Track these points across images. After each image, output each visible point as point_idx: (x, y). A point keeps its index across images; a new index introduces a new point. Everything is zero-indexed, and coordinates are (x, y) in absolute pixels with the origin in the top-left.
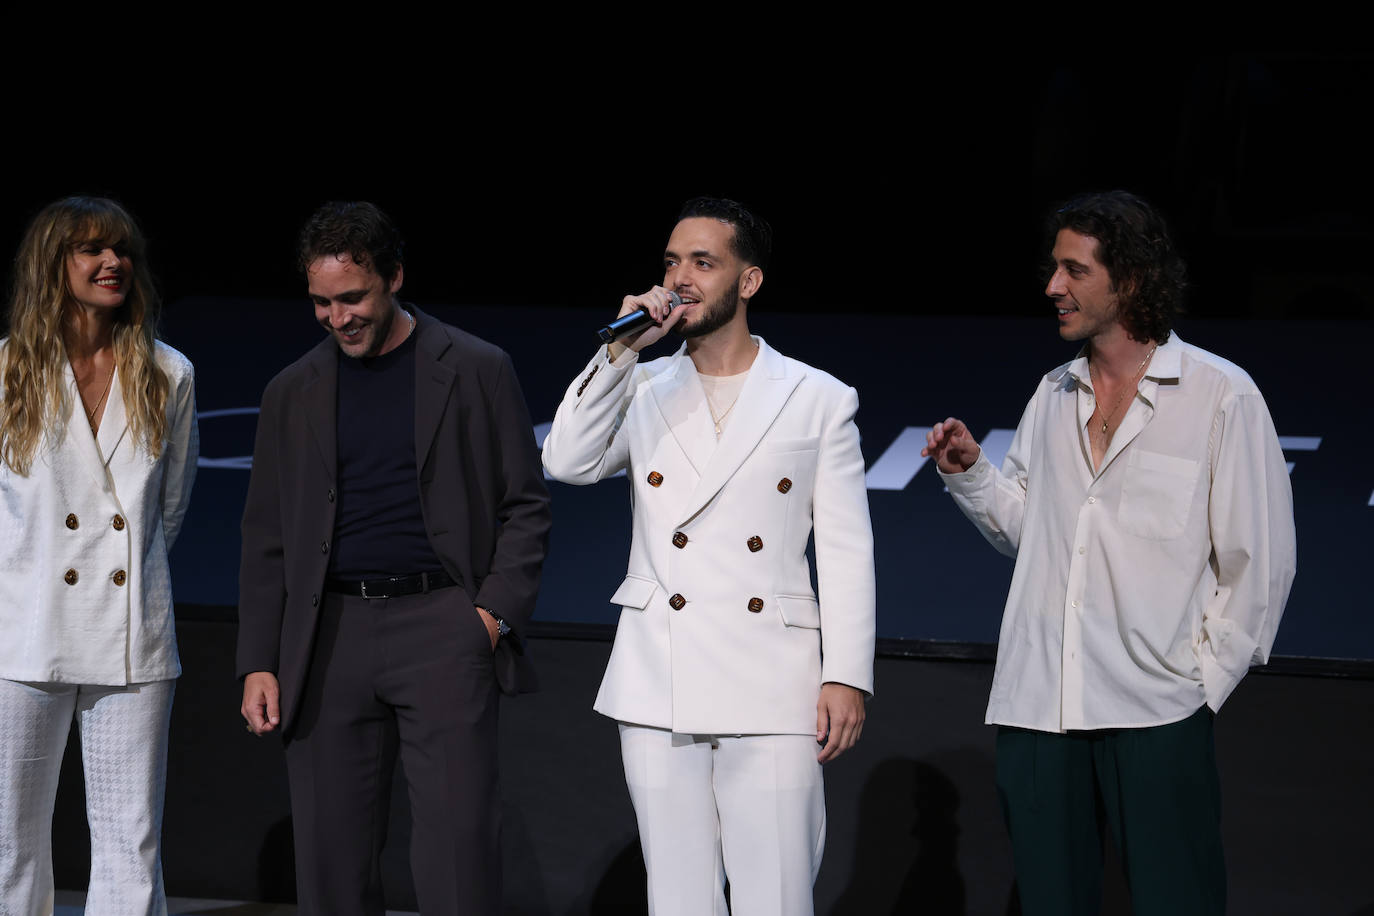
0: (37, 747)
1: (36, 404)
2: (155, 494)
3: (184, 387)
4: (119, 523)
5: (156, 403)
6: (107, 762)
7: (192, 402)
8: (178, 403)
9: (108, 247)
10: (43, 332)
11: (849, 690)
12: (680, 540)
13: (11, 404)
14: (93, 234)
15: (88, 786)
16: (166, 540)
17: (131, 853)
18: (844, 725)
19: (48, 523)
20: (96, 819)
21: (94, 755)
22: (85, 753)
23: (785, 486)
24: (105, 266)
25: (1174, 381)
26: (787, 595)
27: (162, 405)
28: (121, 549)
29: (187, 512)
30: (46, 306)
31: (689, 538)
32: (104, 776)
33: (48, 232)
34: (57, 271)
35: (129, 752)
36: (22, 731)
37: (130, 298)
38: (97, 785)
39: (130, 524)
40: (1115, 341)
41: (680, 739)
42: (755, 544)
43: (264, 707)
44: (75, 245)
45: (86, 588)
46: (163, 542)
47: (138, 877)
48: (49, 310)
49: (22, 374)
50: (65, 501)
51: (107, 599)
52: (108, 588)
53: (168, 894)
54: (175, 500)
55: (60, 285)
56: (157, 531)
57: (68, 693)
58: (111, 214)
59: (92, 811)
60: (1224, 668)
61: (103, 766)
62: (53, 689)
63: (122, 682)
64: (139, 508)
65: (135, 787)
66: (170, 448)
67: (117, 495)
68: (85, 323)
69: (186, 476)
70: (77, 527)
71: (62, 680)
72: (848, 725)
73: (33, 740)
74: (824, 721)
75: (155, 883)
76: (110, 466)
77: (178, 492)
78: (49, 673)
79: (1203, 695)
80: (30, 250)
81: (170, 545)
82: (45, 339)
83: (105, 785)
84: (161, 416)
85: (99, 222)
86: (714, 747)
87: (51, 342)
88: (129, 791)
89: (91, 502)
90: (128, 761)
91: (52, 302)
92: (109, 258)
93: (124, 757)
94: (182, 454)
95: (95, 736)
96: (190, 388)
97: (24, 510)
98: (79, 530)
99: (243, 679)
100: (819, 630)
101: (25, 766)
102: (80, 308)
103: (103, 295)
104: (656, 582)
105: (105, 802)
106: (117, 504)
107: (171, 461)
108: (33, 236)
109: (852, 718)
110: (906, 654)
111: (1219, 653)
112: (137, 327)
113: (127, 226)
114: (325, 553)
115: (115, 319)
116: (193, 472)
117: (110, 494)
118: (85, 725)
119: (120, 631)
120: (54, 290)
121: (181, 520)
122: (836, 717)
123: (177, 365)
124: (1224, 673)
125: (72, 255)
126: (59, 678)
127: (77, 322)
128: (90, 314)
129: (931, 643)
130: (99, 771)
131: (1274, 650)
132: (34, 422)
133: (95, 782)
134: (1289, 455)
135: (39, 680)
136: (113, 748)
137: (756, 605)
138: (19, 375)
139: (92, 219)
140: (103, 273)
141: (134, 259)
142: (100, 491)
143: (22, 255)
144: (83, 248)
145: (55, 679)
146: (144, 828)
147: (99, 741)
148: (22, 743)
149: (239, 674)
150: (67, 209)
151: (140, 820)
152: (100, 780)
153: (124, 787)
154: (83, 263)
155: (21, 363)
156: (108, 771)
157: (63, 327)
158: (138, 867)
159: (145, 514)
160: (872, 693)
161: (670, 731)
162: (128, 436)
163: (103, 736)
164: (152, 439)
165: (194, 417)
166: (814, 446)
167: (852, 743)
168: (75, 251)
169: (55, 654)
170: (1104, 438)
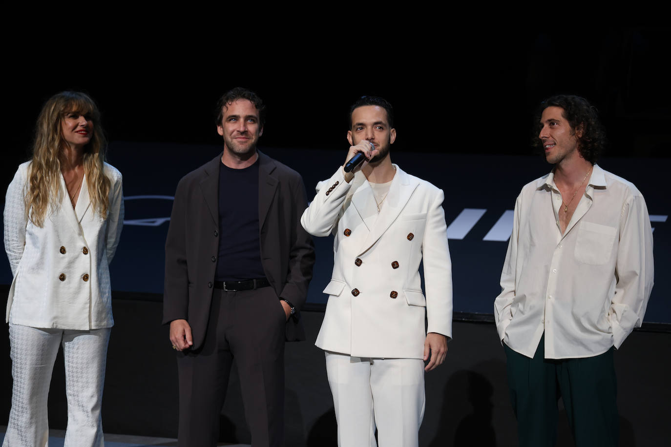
0: (42, 359)
1: (46, 192)
2: (103, 236)
3: (117, 185)
4: (85, 251)
5: (104, 192)
6: (77, 368)
7: (121, 192)
8: (114, 193)
9: (81, 115)
10: (50, 157)
11: (441, 337)
12: (358, 262)
13: (33, 192)
14: (74, 109)
15: (67, 379)
16: (108, 259)
17: (87, 412)
18: (438, 353)
19: (51, 251)
20: (71, 395)
21: (71, 364)
22: (66, 363)
23: (410, 237)
24: (79, 124)
25: (603, 188)
26: (409, 290)
27: (107, 193)
28: (87, 264)
29: (118, 246)
30: (52, 144)
31: (363, 262)
32: (75, 374)
33: (53, 108)
34: (57, 127)
35: (87, 363)
36: (35, 352)
37: (92, 140)
38: (71, 379)
39: (91, 252)
40: (575, 162)
41: (354, 360)
42: (395, 265)
43: (184, 337)
44: (66, 114)
45: (69, 283)
46: (107, 261)
47: (90, 424)
48: (53, 146)
49: (39, 177)
50: (59, 240)
51: (79, 288)
52: (80, 283)
53: (104, 432)
54: (112, 240)
55: (58, 133)
56: (104, 256)
57: (58, 334)
58: (84, 100)
59: (69, 391)
60: (622, 327)
61: (75, 370)
62: (51, 331)
63: (87, 328)
64: (95, 243)
65: (90, 380)
66: (110, 215)
67: (85, 237)
68: (70, 154)
69: (118, 228)
70: (65, 253)
71: (58, 327)
72: (440, 353)
73: (40, 356)
74: (427, 351)
75: (98, 427)
76: (81, 223)
77: (114, 236)
78: (51, 324)
79: (612, 341)
80: (44, 117)
81: (110, 261)
82: (51, 160)
83: (75, 379)
84: (107, 199)
85: (78, 103)
86: (371, 364)
87: (53, 161)
88: (87, 382)
89: (72, 241)
90: (87, 367)
91: (55, 141)
92: (82, 121)
93: (85, 366)
94: (116, 218)
95: (71, 355)
96: (120, 185)
97: (39, 245)
98: (67, 254)
99: (169, 323)
100: (426, 307)
101: (36, 369)
102: (68, 145)
103: (79, 139)
104: (345, 283)
105: (75, 387)
106: (85, 242)
107: (111, 221)
108: (45, 110)
109: (442, 350)
110: (464, 319)
111: (621, 320)
112: (97, 155)
113: (91, 106)
114: (214, 262)
115: (85, 150)
116: (121, 226)
117: (81, 237)
118: (66, 349)
119: (86, 303)
120: (55, 136)
121: (115, 250)
122: (434, 350)
123: (114, 174)
124: (622, 330)
125: (64, 118)
126: (57, 326)
127: (66, 151)
128: (73, 148)
129: (476, 314)
130: (73, 372)
131: (644, 320)
132: (45, 200)
133: (71, 377)
134: (653, 224)
135: (46, 327)
136: (80, 361)
137: (394, 295)
138: (37, 177)
139: (74, 102)
140: (79, 128)
141: (94, 121)
142: (76, 236)
143: (40, 119)
144: (69, 115)
145: (55, 327)
146: (94, 400)
147: (73, 358)
148: (35, 357)
149: (165, 321)
150: (62, 97)
151: (92, 396)
152: (73, 377)
153: (84, 380)
154: (69, 123)
155: (39, 172)
156: (77, 372)
157: (60, 154)
158: (90, 419)
159: (98, 247)
160: (452, 337)
161: (349, 355)
162: (91, 209)
163: (75, 355)
164: (102, 210)
165: (122, 200)
166: (425, 217)
167: (441, 362)
168: (66, 117)
169: (55, 314)
170: (565, 215)
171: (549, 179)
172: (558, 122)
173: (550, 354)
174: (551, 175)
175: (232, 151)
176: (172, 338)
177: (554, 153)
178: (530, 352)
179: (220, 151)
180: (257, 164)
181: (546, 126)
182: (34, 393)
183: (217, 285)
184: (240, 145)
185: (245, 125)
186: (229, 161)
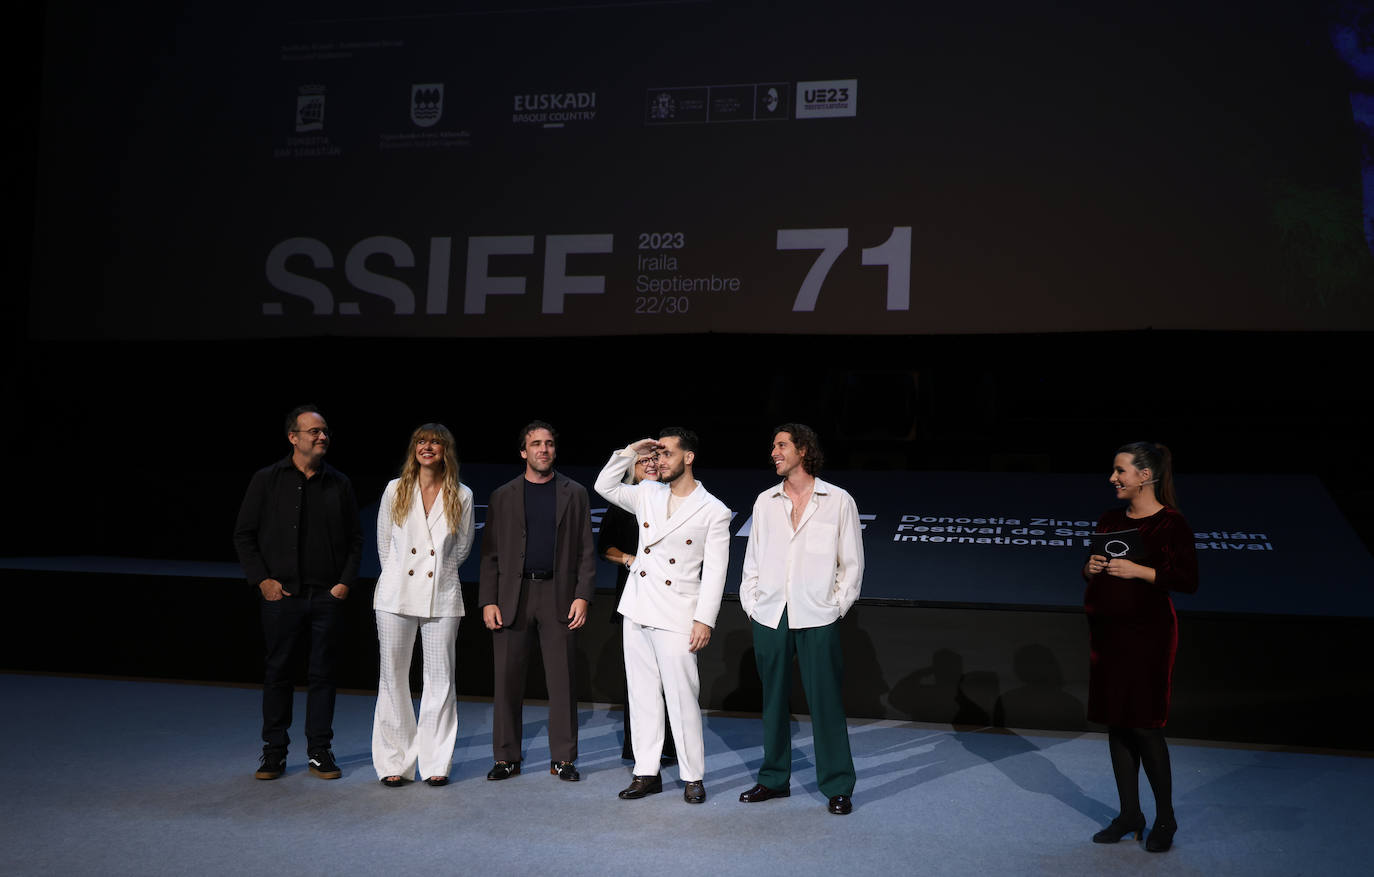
0: (403, 641)
2: (450, 542)
4: (433, 553)
6: (432, 647)
11: (703, 625)
12: (647, 551)
18: (699, 639)
19: (405, 551)
21: (427, 644)
22: (423, 643)
23: (689, 542)
24: (425, 448)
25: (825, 495)
26: (682, 581)
28: (433, 563)
31: (651, 551)
36: (396, 635)
39: (438, 554)
40: (799, 476)
42: (672, 562)
43: (495, 618)
45: (417, 578)
50: (413, 543)
51: (425, 583)
52: (426, 578)
56: (450, 558)
57: (414, 620)
60: (847, 601)
61: (430, 648)
62: (408, 618)
63: (428, 616)
64: (441, 547)
67: (433, 542)
70: (416, 554)
72: (701, 639)
73: (401, 638)
76: (432, 531)
78: (399, 610)
79: (839, 612)
89: (422, 544)
92: (427, 445)
95: (427, 636)
99: (482, 608)
103: (425, 460)
106: (433, 546)
109: (703, 637)
111: (846, 595)
117: (430, 542)
118: (423, 632)
119: (429, 596)
122: (697, 635)
126: (403, 612)
134: (862, 522)
136: (434, 642)
137: (668, 583)
138: (402, 491)
140: (424, 451)
142: (427, 540)
145: (401, 613)
147: (429, 639)
148: (397, 639)
159: (444, 550)
162: (441, 520)
163: (430, 637)
166: (705, 529)
169: (402, 603)
170: (795, 516)
171: (779, 488)
172: (786, 444)
173: (793, 625)
174: (782, 485)
175: (535, 469)
176: (486, 619)
177: (782, 467)
178: (774, 624)
179: (524, 470)
180: (554, 479)
181: (777, 446)
182: (397, 667)
183: (526, 576)
184: (542, 465)
185: (546, 447)
186: (532, 477)
